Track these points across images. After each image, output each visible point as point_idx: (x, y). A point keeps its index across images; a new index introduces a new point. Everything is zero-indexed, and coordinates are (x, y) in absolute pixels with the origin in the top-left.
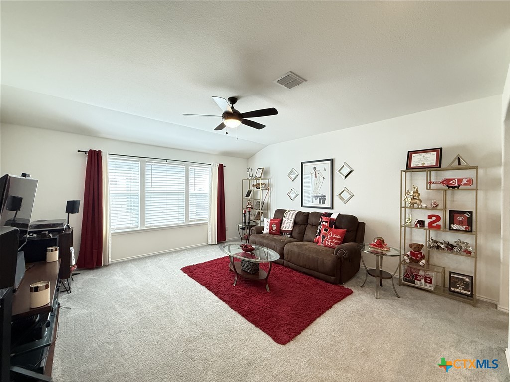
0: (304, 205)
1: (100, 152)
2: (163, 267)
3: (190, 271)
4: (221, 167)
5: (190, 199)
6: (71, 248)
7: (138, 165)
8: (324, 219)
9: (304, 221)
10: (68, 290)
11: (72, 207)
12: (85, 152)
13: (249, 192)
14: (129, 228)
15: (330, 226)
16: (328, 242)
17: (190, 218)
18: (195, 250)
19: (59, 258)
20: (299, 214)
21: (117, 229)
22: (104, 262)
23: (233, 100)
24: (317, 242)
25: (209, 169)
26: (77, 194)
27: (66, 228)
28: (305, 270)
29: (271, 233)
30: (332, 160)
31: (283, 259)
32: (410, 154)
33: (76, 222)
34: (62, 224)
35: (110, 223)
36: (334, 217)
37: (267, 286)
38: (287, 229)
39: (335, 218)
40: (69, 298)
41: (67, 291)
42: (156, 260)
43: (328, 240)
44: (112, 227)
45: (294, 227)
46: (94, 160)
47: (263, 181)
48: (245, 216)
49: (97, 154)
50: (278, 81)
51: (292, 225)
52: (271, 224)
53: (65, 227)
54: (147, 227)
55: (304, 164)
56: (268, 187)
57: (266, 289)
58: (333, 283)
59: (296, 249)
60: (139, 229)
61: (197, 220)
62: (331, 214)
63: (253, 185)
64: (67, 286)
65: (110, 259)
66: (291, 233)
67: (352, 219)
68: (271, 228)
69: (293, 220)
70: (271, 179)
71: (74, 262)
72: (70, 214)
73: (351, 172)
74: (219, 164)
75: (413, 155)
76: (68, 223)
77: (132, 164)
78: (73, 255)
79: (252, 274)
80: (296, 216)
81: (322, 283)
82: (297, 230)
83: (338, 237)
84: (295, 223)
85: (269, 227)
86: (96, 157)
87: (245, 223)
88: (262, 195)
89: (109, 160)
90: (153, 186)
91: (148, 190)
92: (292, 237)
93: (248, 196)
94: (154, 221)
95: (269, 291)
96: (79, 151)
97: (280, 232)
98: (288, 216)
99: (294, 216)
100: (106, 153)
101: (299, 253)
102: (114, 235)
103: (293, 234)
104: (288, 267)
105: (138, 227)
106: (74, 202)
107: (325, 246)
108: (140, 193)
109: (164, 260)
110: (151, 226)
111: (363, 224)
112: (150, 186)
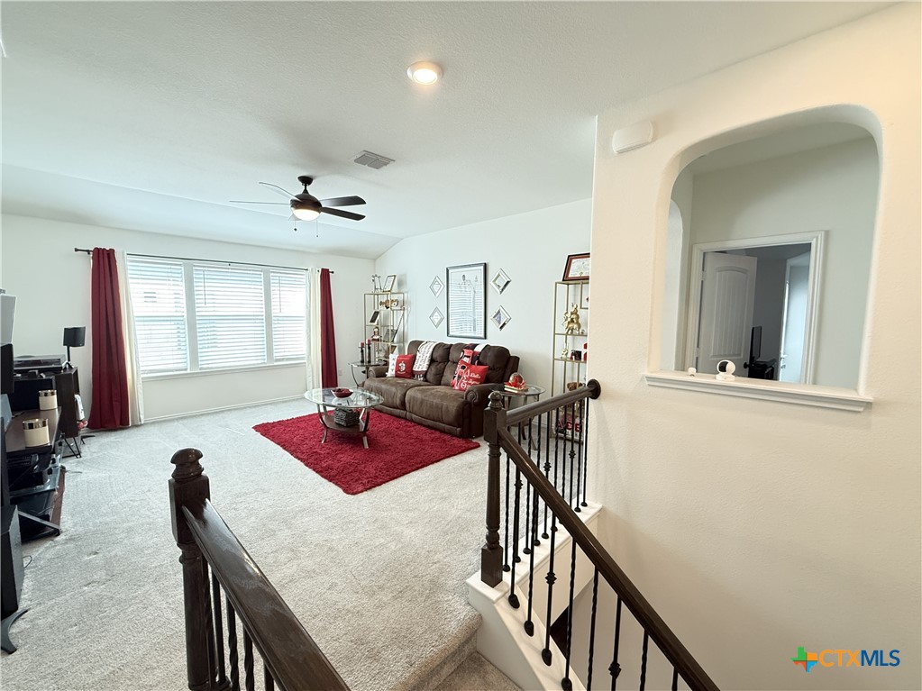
0: (451, 333)
1: (112, 251)
2: (226, 426)
3: (265, 429)
4: (325, 275)
5: (273, 326)
6: (76, 396)
7: (180, 271)
8: (467, 352)
9: (444, 356)
10: (77, 454)
11: (72, 337)
12: (88, 251)
13: (376, 314)
14: (172, 371)
15: (472, 363)
16: (464, 385)
17: (275, 355)
18: (284, 404)
19: (58, 405)
20: (439, 346)
21: (151, 371)
22: (133, 421)
23: (306, 181)
24: (453, 386)
25: (304, 277)
26: (82, 317)
27: (65, 368)
28: (430, 422)
29: (397, 376)
30: (485, 265)
31: (405, 409)
32: (570, 258)
33: (82, 360)
34: (59, 361)
35: (137, 362)
36: (478, 349)
37: (365, 439)
38: (420, 370)
39: (480, 350)
40: (78, 462)
41: (75, 455)
42: (217, 417)
43: (463, 380)
44: (142, 368)
45: (429, 365)
46: (104, 264)
47: (395, 297)
48: (362, 351)
49: (109, 255)
50: (355, 161)
51: (427, 363)
52: (398, 362)
53: (63, 365)
54: (201, 369)
55: (450, 271)
56: (403, 305)
57: (363, 444)
58: (459, 437)
59: (419, 396)
60: (189, 371)
61: (288, 359)
62: (475, 345)
63: (381, 303)
64: (75, 449)
65: (142, 417)
66: (425, 374)
67: (502, 352)
68: (398, 369)
69: (429, 355)
70: (407, 292)
71: (82, 416)
72: (71, 348)
73: (508, 282)
74: (323, 269)
75: (573, 261)
76: (69, 360)
77: (170, 270)
78: (80, 407)
79: (347, 427)
80: (434, 349)
81: (446, 437)
82: (433, 369)
83: (477, 376)
84: (432, 361)
85: (394, 368)
86: (106, 259)
87: (362, 362)
88: (395, 319)
89: (129, 263)
90: (207, 305)
91: (201, 311)
92: (426, 381)
93: (373, 321)
94: (214, 358)
95: (366, 446)
96: (76, 250)
97: (411, 374)
98: (423, 350)
99: (431, 350)
100: (123, 253)
101: (422, 400)
102: (145, 381)
103: (428, 376)
104: (412, 421)
105: (186, 370)
106: (75, 330)
107: (461, 389)
108: (185, 317)
109: (231, 419)
110: (208, 368)
111: (517, 359)
112: (203, 305)
